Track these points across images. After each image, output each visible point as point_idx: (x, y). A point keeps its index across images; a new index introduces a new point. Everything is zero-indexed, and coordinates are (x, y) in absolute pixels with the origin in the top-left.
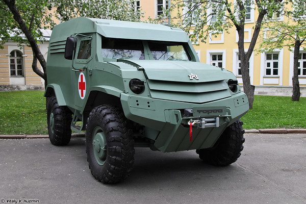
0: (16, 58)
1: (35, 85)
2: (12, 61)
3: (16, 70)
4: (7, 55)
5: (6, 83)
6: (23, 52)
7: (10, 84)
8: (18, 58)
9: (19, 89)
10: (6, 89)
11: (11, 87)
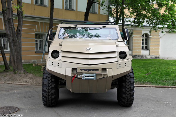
0: (144, 38)
1: (155, 55)
2: (143, 40)
3: (144, 45)
4: (141, 36)
5: (139, 54)
6: (149, 34)
7: (142, 54)
8: (146, 38)
9: (146, 58)
10: (139, 57)
11: (142, 56)
